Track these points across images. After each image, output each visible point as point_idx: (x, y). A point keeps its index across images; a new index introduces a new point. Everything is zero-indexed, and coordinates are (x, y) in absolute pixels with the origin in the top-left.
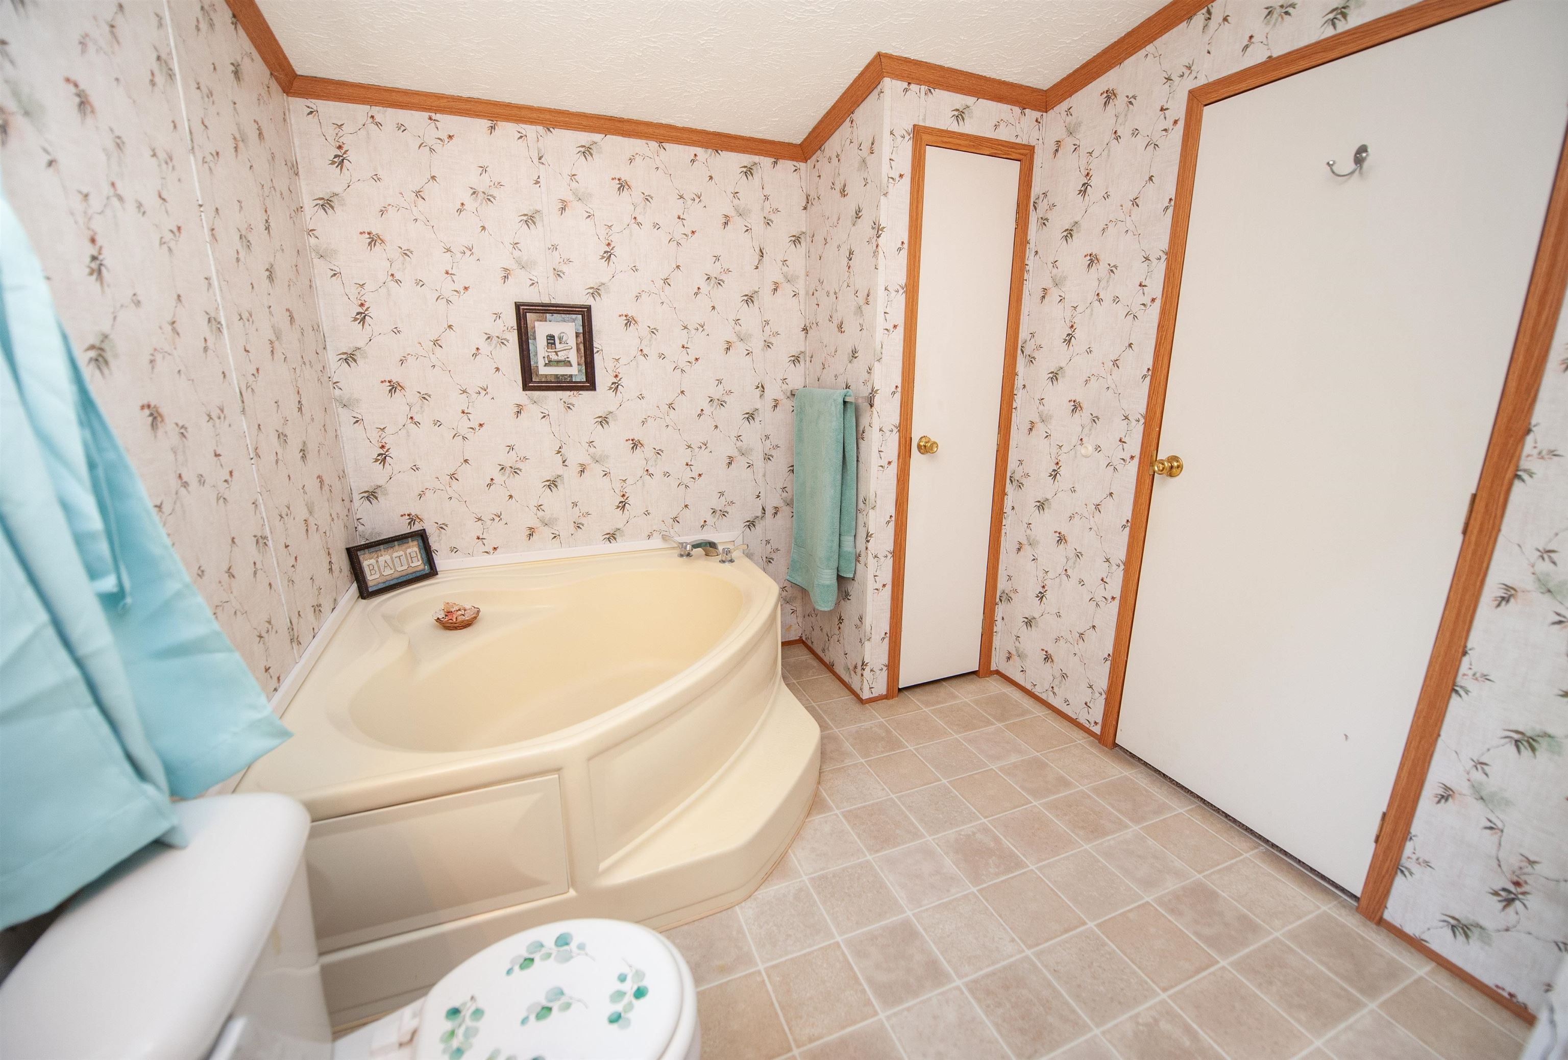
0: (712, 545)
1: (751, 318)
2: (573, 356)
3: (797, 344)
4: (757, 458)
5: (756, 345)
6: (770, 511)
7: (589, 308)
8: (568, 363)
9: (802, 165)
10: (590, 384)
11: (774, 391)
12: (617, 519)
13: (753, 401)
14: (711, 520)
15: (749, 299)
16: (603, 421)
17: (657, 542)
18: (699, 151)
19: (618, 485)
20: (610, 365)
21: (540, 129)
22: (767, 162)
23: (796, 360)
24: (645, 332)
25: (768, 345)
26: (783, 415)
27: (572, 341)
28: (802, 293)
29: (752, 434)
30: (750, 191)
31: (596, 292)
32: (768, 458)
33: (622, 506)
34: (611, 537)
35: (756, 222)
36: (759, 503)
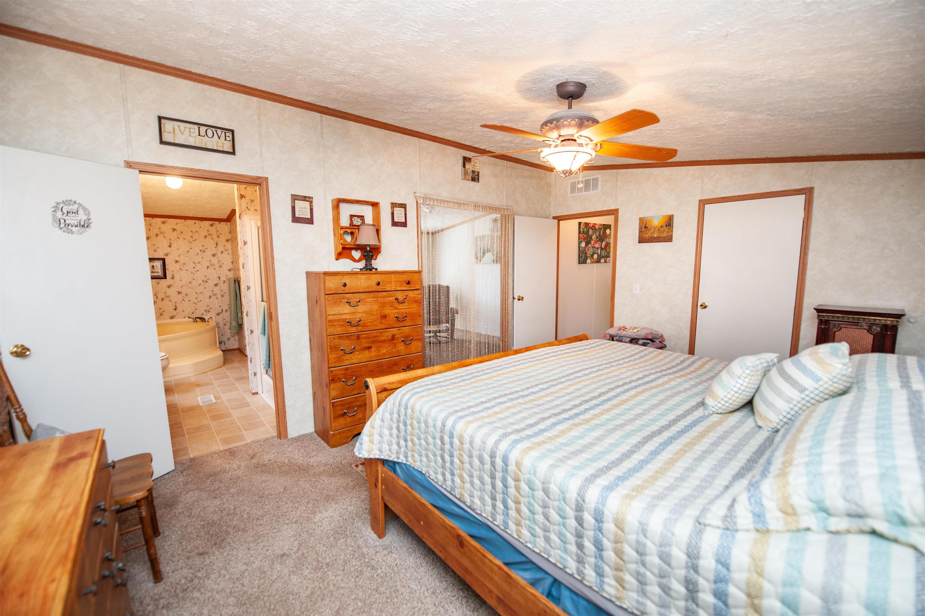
0: (204, 319)
1: (215, 260)
2: (160, 271)
3: (231, 266)
4: (219, 296)
5: (217, 266)
6: (224, 311)
7: (164, 259)
8: (158, 272)
9: (228, 223)
10: (165, 277)
11: (223, 279)
12: (174, 313)
13: (216, 281)
14: (204, 313)
15: (214, 255)
16: (169, 287)
17: (187, 319)
18: (196, 221)
19: (174, 304)
20: (171, 273)
21: (150, 218)
22: (217, 223)
23: (230, 270)
24: (182, 264)
25: (220, 267)
26: (226, 284)
27: (159, 267)
28: (231, 253)
29: (217, 290)
30: (212, 230)
31: (167, 255)
32: (222, 296)
33: (175, 309)
34: (172, 318)
35: (215, 236)
36: (220, 309)
